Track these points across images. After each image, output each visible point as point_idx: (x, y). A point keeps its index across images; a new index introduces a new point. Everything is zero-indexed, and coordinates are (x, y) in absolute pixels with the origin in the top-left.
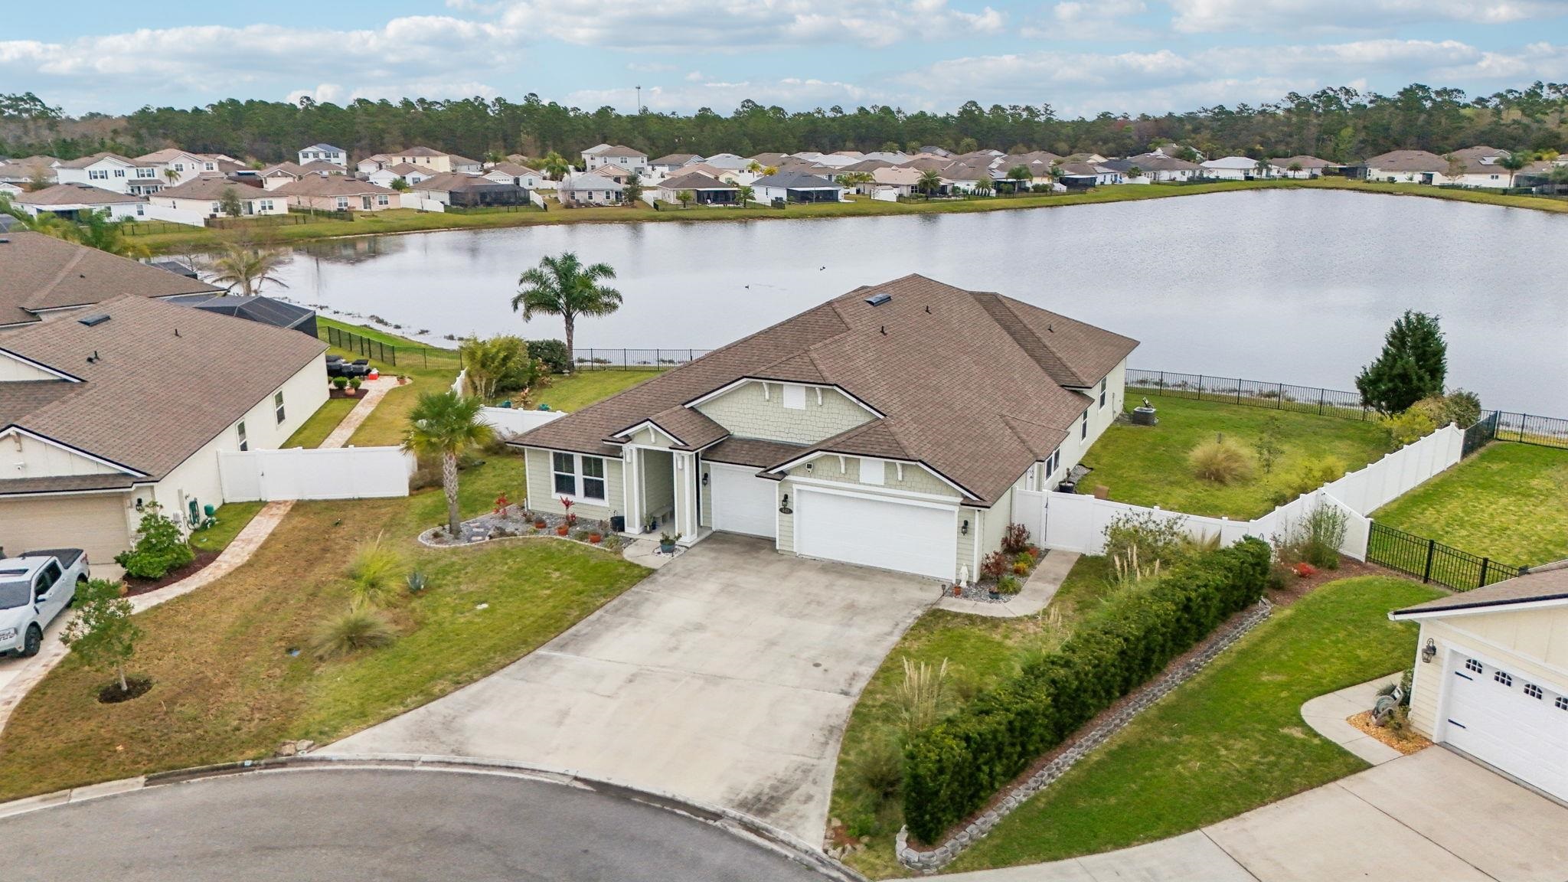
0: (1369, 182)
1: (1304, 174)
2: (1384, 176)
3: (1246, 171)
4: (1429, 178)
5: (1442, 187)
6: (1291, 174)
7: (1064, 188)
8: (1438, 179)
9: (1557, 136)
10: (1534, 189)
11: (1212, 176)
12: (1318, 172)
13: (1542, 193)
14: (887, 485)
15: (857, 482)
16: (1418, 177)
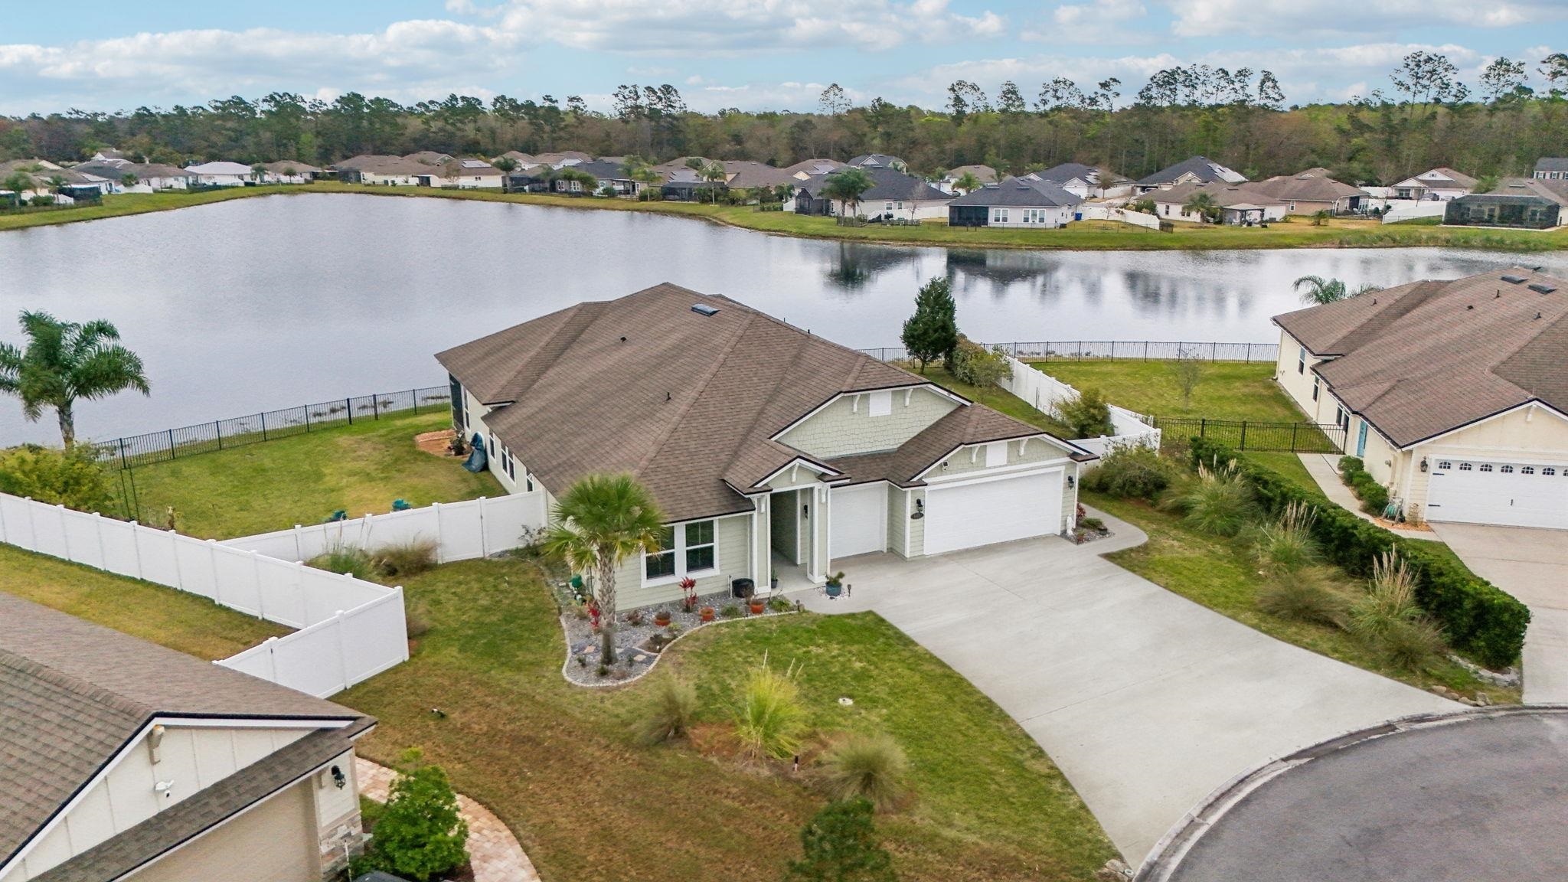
0: (369, 185)
1: (297, 179)
2: (380, 179)
3: (241, 177)
4: (425, 182)
5: (444, 188)
6: (285, 179)
7: (71, 200)
8: (436, 181)
9: (477, 143)
10: (526, 188)
11: (210, 183)
12: (308, 177)
13: (533, 191)
14: (1010, 463)
15: (984, 467)
16: (414, 181)
